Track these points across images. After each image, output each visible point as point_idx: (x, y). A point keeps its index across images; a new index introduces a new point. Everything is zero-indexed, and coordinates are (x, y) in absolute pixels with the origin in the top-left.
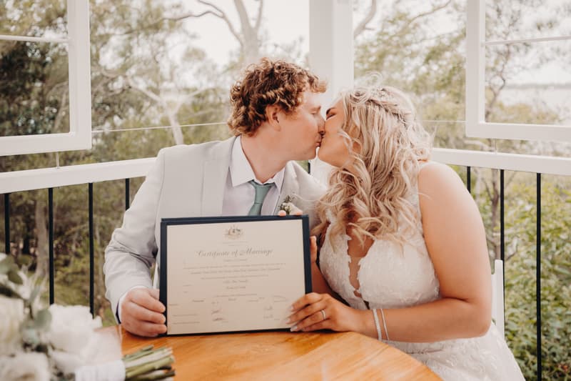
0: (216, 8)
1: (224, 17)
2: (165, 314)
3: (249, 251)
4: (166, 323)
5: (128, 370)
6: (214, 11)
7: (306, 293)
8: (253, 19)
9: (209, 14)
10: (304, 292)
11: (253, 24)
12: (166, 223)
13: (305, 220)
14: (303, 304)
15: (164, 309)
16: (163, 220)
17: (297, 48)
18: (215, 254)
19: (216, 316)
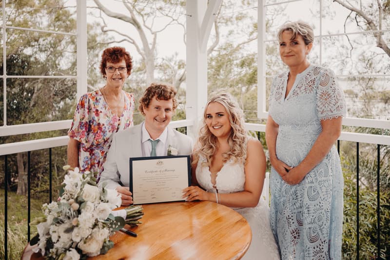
0: (129, 38)
1: (134, 43)
2: (132, 196)
3: (166, 170)
4: (133, 200)
5: (127, 212)
6: (129, 39)
7: (189, 186)
8: (151, 44)
9: (125, 41)
10: (188, 186)
11: (150, 47)
12: (132, 160)
13: (188, 157)
14: (187, 190)
15: (131, 194)
16: (130, 158)
17: (174, 59)
18: (152, 172)
19: (153, 196)
